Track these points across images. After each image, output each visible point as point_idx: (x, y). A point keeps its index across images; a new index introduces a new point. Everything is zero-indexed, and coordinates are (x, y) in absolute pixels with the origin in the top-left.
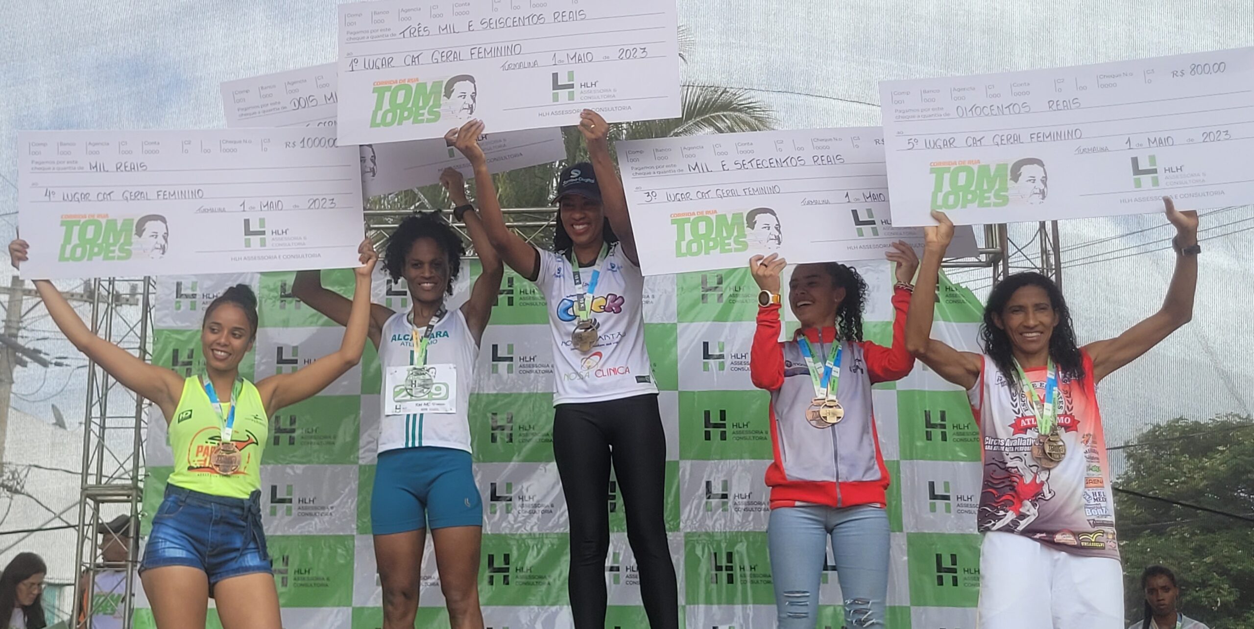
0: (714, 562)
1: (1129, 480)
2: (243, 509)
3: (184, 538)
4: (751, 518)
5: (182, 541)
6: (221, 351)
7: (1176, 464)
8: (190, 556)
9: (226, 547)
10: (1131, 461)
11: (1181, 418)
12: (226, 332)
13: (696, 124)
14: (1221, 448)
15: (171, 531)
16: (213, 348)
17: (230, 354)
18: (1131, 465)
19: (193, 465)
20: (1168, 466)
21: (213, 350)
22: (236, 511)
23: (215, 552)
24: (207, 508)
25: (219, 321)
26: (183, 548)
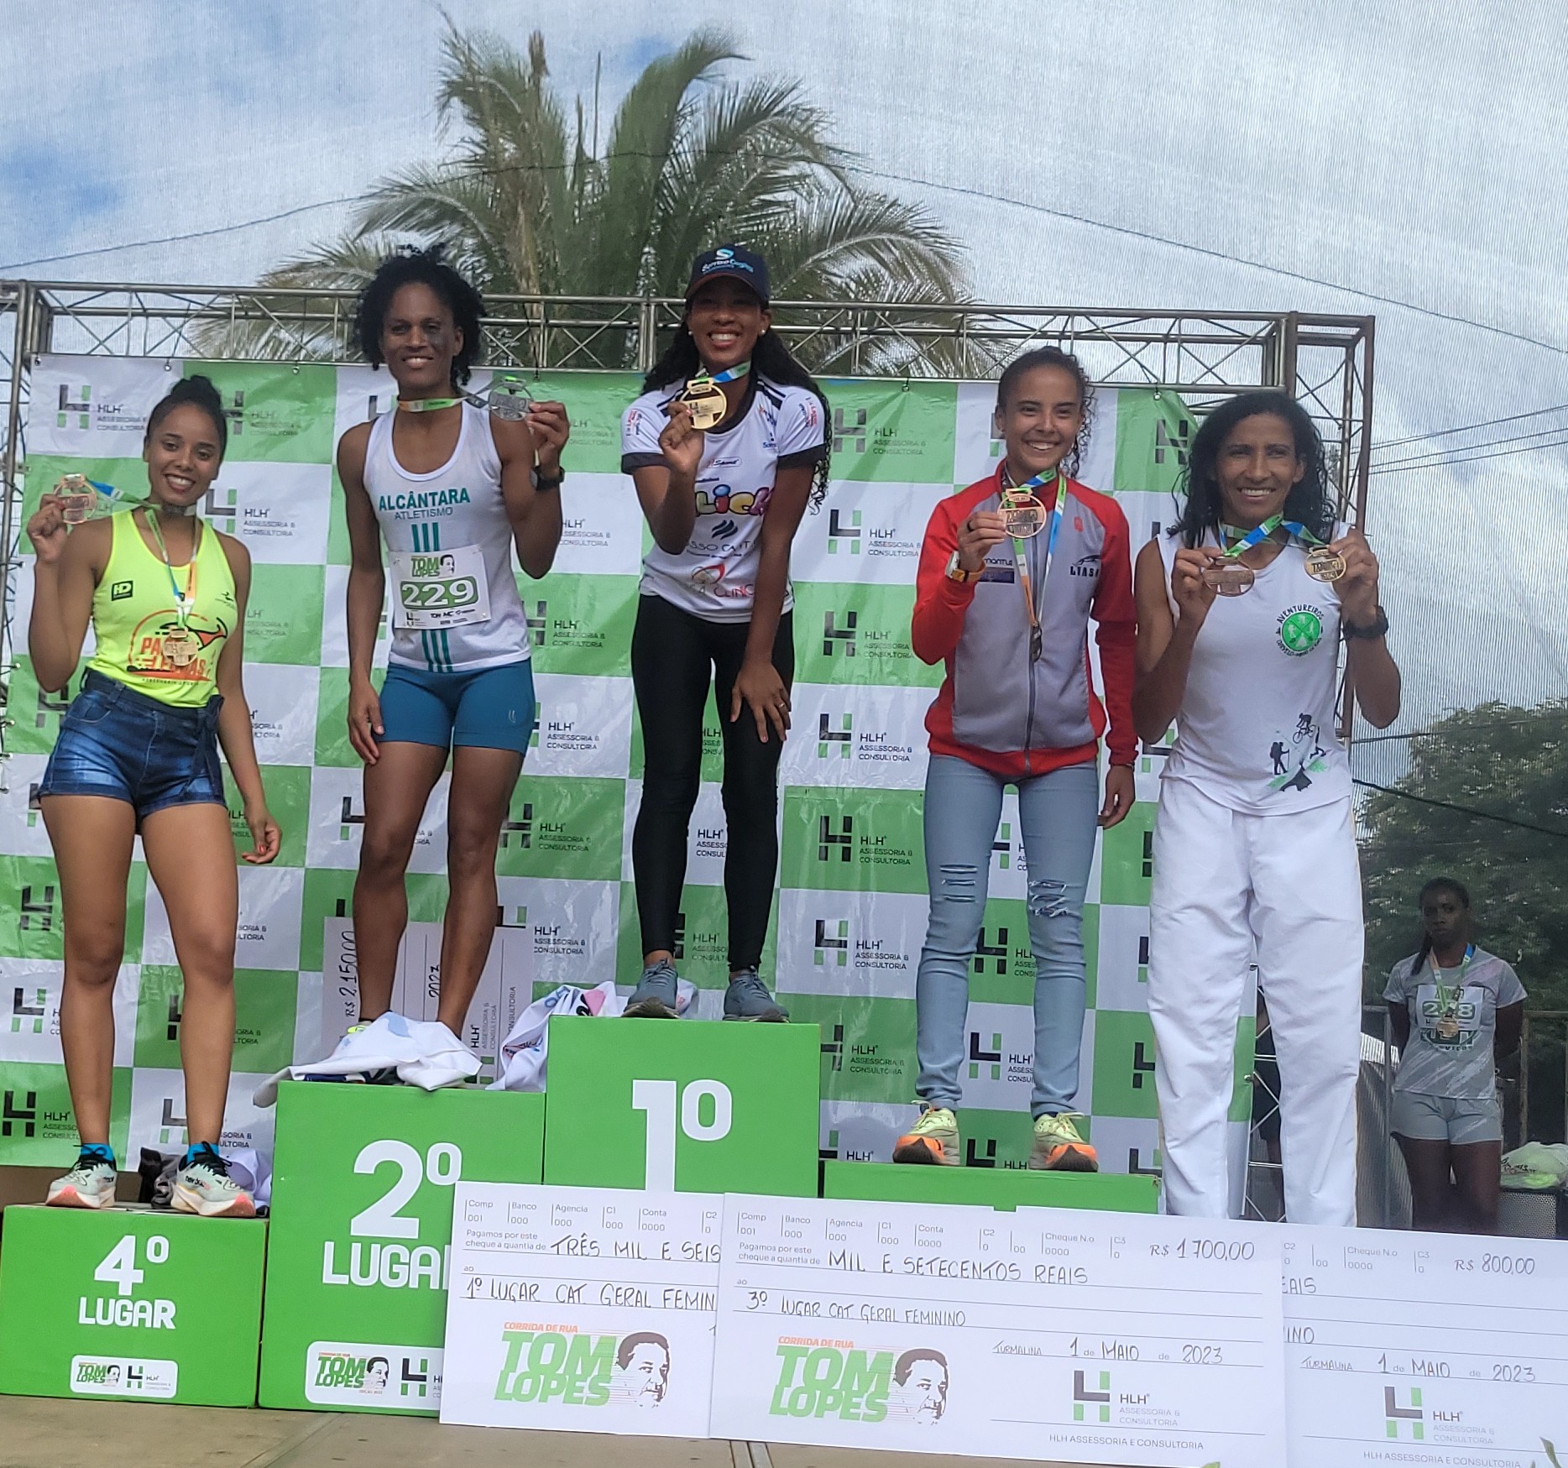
0: (824, 830)
1: (1413, 785)
2: (195, 721)
3: (109, 756)
4: (882, 769)
5: (106, 761)
6: (182, 478)
7: (1483, 765)
8: (117, 784)
9: (168, 774)
10: (1419, 760)
11: (1497, 703)
12: (188, 450)
13: (848, 249)
14: (1548, 745)
15: (92, 746)
16: (168, 472)
17: (194, 482)
18: (1418, 765)
19: (135, 664)
20: (1470, 767)
21: (167, 475)
22: (186, 724)
23: (150, 781)
24: (147, 718)
25: (177, 433)
26: (108, 771)
